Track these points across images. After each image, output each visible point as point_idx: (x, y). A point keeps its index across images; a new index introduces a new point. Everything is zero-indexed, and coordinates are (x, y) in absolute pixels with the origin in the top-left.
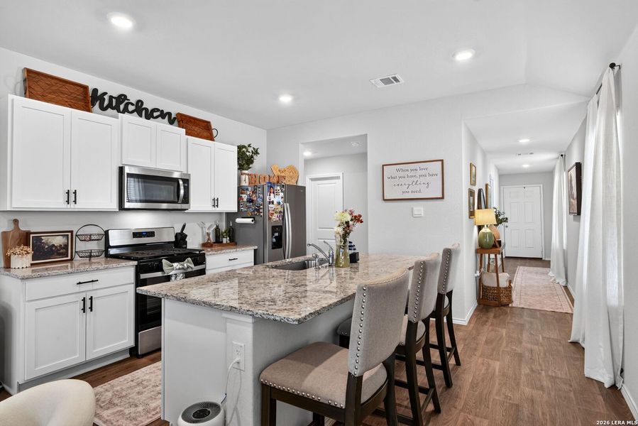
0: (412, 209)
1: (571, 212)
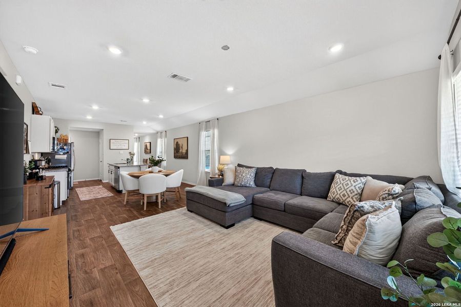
0: (120, 152)
1: (146, 152)
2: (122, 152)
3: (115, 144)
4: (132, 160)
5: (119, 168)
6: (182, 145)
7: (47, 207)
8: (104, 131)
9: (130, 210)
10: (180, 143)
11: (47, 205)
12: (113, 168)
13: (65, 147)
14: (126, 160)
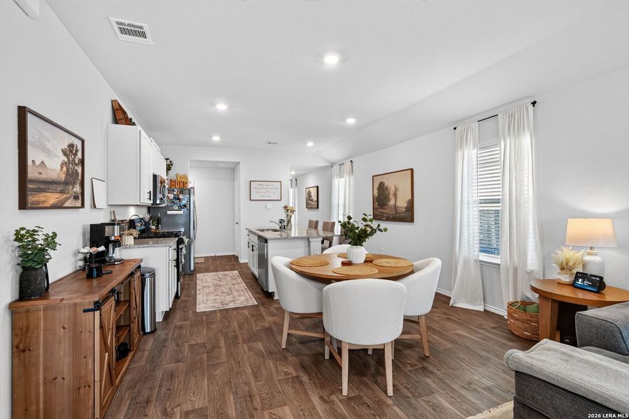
0: (266, 205)
1: (309, 206)
2: (270, 205)
3: (258, 190)
4: (289, 221)
5: (266, 241)
6: (396, 189)
7: (90, 367)
8: (241, 164)
9: (297, 379)
10: (390, 183)
11: (90, 361)
12: (255, 240)
13: (181, 196)
14: (277, 222)
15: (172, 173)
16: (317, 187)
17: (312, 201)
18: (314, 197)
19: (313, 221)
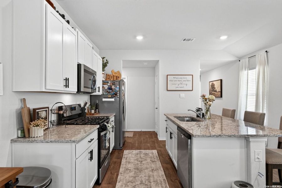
0: (180, 95)
3: (173, 82)
8: (160, 62)
13: (113, 87)
14: (195, 110)
15: (108, 70)
16: (221, 80)
17: (216, 91)
18: (218, 88)
19: (228, 110)
